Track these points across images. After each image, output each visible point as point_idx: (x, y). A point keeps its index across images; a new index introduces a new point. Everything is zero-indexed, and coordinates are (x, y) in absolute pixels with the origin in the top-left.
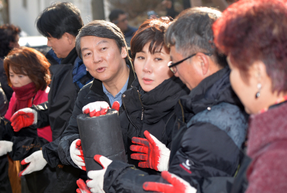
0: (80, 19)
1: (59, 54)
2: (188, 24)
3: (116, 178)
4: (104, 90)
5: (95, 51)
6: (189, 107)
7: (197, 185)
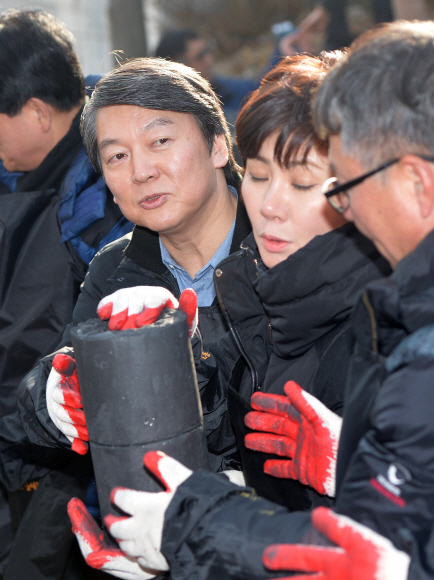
0: (74, 60)
1: (11, 160)
2: (376, 72)
3: (198, 522)
4: (165, 258)
5: (137, 148)
6: (392, 312)
7: (410, 544)
